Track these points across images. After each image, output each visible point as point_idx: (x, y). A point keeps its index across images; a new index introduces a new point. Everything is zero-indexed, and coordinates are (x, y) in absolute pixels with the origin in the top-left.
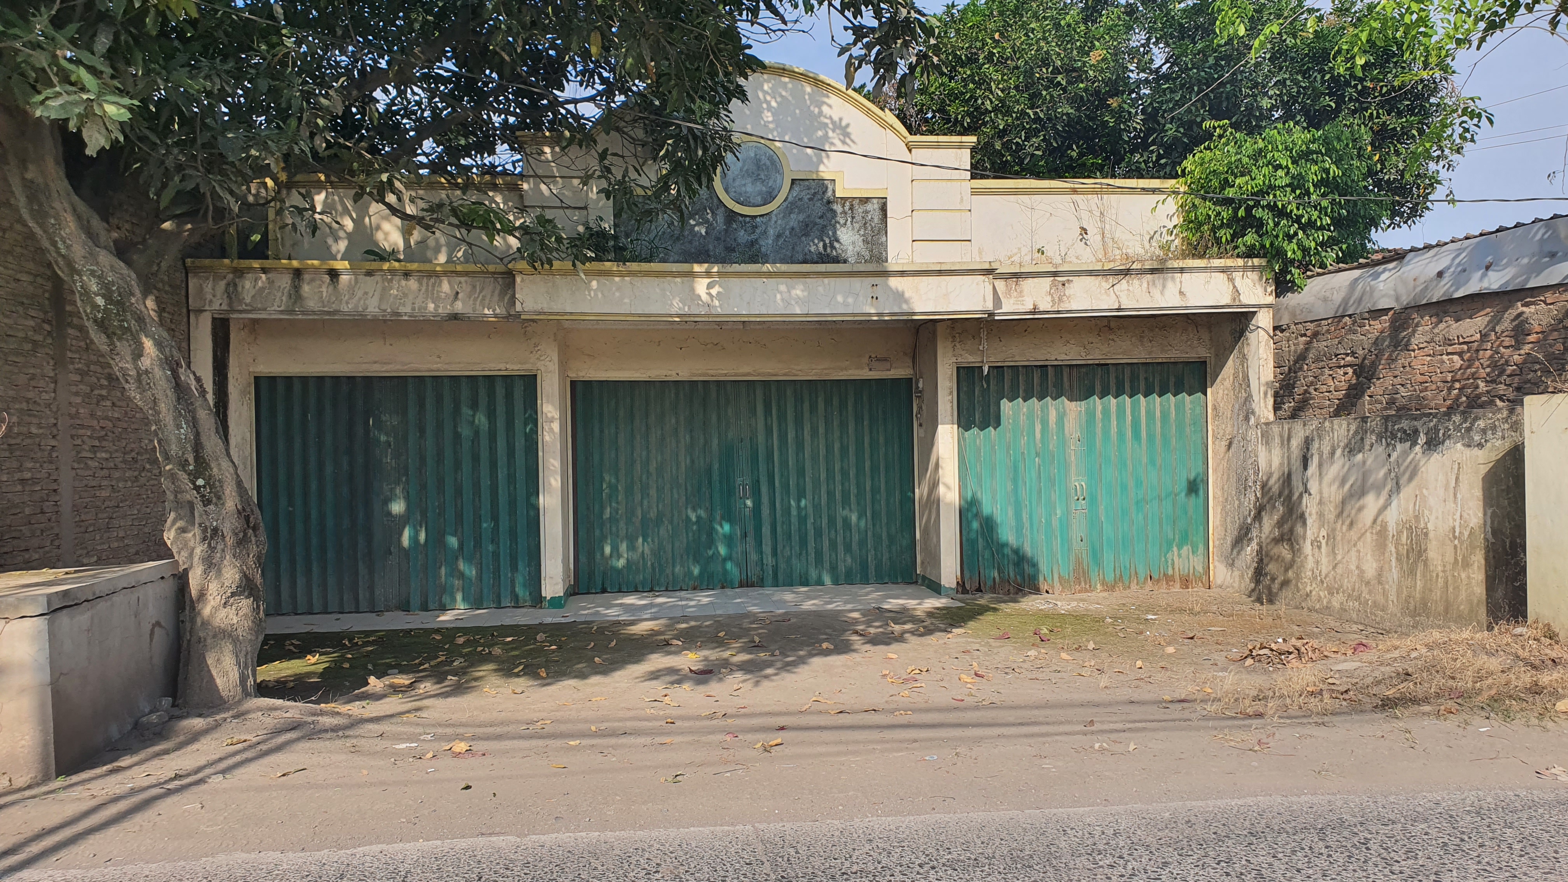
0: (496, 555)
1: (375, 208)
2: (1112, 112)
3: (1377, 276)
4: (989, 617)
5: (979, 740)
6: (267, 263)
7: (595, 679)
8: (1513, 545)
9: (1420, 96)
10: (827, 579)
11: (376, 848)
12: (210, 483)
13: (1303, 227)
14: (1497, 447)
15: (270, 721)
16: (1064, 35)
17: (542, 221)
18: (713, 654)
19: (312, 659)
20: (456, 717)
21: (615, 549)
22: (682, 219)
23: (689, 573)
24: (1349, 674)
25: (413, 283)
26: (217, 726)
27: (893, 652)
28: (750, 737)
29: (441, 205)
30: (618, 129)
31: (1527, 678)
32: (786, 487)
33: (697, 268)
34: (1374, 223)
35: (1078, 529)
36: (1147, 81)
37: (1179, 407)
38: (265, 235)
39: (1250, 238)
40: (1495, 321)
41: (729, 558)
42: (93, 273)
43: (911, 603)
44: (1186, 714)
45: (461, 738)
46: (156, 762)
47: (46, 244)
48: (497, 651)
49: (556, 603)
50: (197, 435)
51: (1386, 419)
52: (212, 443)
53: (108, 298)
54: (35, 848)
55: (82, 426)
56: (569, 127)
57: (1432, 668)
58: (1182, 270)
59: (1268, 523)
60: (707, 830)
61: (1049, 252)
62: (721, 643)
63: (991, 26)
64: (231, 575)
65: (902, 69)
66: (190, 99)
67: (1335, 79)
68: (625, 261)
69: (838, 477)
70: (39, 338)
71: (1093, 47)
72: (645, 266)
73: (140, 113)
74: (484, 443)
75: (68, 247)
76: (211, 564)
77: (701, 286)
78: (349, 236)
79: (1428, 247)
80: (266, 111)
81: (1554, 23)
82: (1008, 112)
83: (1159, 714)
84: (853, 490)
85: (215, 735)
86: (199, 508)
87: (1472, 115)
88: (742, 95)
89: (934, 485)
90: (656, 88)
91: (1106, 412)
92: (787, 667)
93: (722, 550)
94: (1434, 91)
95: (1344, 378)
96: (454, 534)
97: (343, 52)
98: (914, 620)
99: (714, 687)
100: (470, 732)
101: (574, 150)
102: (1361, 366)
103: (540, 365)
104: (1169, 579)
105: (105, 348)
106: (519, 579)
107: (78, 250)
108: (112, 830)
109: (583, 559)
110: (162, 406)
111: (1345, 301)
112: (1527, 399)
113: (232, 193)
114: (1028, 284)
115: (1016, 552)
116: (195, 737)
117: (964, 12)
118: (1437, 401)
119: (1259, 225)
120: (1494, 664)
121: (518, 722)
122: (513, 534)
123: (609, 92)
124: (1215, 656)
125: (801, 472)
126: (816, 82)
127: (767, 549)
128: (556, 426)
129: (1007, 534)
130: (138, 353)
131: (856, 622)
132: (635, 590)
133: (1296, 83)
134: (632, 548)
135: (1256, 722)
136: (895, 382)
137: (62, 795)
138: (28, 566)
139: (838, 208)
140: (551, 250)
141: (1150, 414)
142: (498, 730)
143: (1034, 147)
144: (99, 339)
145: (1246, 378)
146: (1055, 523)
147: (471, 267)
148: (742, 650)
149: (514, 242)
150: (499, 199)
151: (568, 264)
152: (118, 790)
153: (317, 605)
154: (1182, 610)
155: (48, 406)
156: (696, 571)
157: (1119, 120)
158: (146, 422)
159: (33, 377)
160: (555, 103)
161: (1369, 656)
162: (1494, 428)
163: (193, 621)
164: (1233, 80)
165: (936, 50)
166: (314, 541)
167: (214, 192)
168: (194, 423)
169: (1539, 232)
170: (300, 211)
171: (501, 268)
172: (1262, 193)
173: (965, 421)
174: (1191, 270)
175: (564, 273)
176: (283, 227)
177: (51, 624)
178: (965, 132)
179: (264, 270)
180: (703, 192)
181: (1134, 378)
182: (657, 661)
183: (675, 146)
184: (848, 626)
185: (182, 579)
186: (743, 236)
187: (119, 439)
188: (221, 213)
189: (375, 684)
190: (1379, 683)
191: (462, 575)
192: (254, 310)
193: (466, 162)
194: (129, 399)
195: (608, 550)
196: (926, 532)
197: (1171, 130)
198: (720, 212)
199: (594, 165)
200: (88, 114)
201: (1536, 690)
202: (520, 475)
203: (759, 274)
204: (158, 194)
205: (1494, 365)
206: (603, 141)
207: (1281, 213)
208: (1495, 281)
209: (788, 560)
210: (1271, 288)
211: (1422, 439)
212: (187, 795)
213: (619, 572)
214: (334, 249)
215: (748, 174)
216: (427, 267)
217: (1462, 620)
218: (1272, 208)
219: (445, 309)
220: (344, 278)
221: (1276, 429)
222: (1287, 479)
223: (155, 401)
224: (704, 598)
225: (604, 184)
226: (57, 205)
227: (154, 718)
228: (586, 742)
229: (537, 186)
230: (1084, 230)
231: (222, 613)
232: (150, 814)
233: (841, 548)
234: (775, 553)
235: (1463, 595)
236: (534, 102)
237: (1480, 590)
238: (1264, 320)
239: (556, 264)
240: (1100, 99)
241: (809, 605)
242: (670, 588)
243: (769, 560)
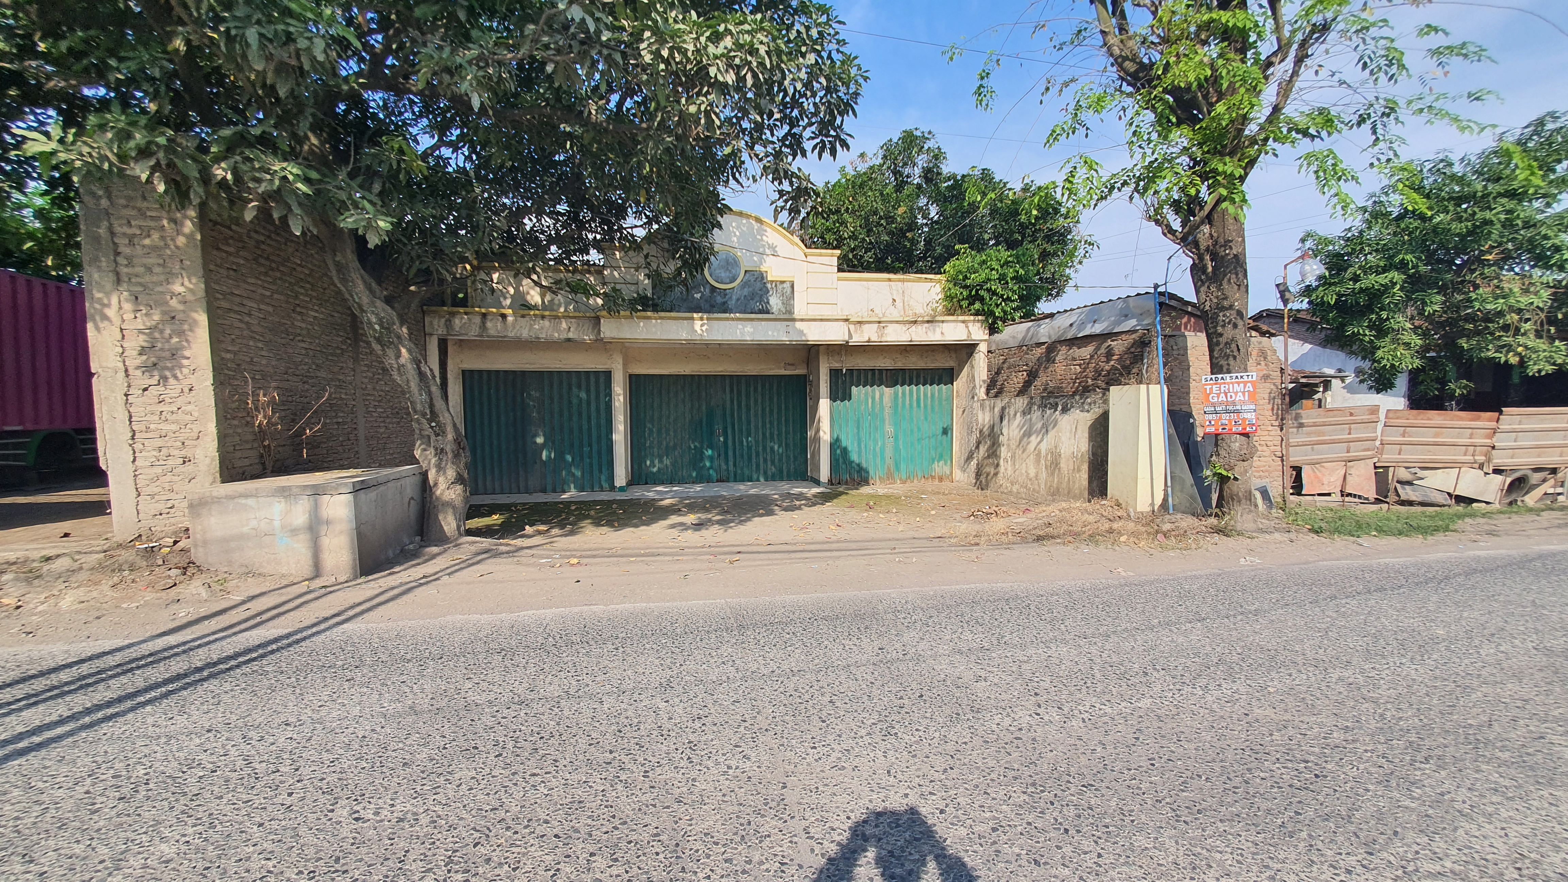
0: (591, 465)
1: (526, 282)
2: (909, 240)
3: (1039, 326)
4: (844, 497)
5: (838, 558)
6: (468, 310)
7: (642, 528)
8: (1102, 461)
9: (1062, 235)
10: (762, 479)
11: (530, 612)
12: (439, 424)
13: (1004, 300)
14: (1097, 411)
15: (473, 548)
16: (885, 198)
17: (614, 290)
18: (703, 516)
19: (495, 517)
20: (571, 547)
21: (652, 462)
22: (687, 290)
23: (691, 476)
24: (1021, 524)
25: (546, 323)
26: (445, 551)
27: (796, 514)
28: (723, 557)
29: (561, 281)
30: (654, 243)
31: (1107, 526)
32: (741, 431)
33: (695, 315)
34: (1039, 299)
35: (889, 452)
36: (926, 224)
37: (940, 391)
38: (466, 294)
39: (977, 306)
40: (1098, 348)
41: (711, 467)
42: (373, 312)
43: (805, 490)
44: (941, 544)
45: (574, 557)
46: (413, 569)
47: (347, 296)
48: (592, 513)
49: (622, 489)
50: (431, 399)
51: (1043, 397)
52: (439, 403)
53: (381, 325)
54: (351, 613)
55: (369, 395)
56: (629, 241)
57: (1062, 521)
58: (943, 322)
59: (983, 449)
60: (701, 602)
61: (876, 311)
62: (707, 511)
63: (848, 194)
64: (451, 473)
65: (803, 214)
66: (424, 219)
67: (1021, 224)
68: (657, 311)
69: (768, 426)
70: (344, 347)
71: (900, 206)
72: (668, 314)
73: (396, 225)
74: (584, 405)
75: (360, 298)
76: (440, 468)
77: (697, 325)
78: (512, 296)
79: (1066, 311)
80: (465, 228)
81: (1131, 198)
82: (856, 239)
83: (928, 544)
84: (776, 433)
85: (444, 555)
86: (433, 438)
87: (1090, 244)
88: (720, 226)
89: (818, 431)
90: (675, 221)
91: (904, 393)
92: (741, 522)
93: (708, 464)
94: (1070, 232)
95: (1022, 376)
96: (569, 453)
97: (508, 197)
98: (807, 499)
99: (704, 532)
100: (579, 554)
101: (631, 253)
102: (1031, 371)
103: (613, 366)
104: (933, 477)
105: (380, 352)
106: (603, 478)
107: (365, 300)
108: (391, 604)
109: (636, 467)
110: (412, 384)
111: (1024, 338)
112: (1112, 388)
113: (447, 271)
114: (866, 327)
115: (858, 465)
116: (434, 557)
117: (834, 186)
118: (1069, 390)
119: (982, 300)
120: (1091, 518)
121: (603, 549)
122: (599, 453)
123: (649, 223)
124: (955, 516)
125: (749, 423)
126: (758, 220)
127: (731, 463)
128: (621, 398)
129: (854, 457)
130: (398, 355)
131: (776, 500)
132: (662, 483)
133: (1002, 226)
134: (661, 461)
135: (975, 548)
136: (798, 376)
137: (364, 586)
138: (342, 467)
139: (769, 286)
140: (619, 305)
141: (925, 395)
142: (594, 553)
143: (868, 257)
144: (377, 347)
145: (973, 377)
146: (878, 449)
147: (577, 314)
148: (718, 514)
149: (600, 301)
150: (592, 279)
151: (628, 313)
152: (394, 584)
153: (497, 490)
154: (939, 493)
155: (351, 383)
156: (694, 474)
157: (912, 244)
158: (403, 393)
159: (342, 368)
160: (621, 228)
161: (1032, 515)
162: (1095, 403)
163: (431, 497)
164: (970, 225)
165: (821, 204)
166: (496, 456)
167: (437, 270)
168: (429, 393)
169: (1120, 305)
170: (485, 282)
171: (593, 315)
172: (985, 282)
173: (833, 398)
174: (947, 321)
175: (626, 317)
176: (476, 290)
177: (355, 498)
178: (834, 248)
179: (466, 314)
180: (699, 276)
181: (918, 376)
182: (674, 519)
183: (685, 252)
184: (773, 502)
185: (424, 475)
186: (719, 299)
187: (389, 401)
188: (442, 281)
189: (529, 529)
190: (1035, 528)
191: (573, 475)
192: (461, 335)
193: (574, 258)
194: (394, 381)
195: (648, 463)
196: (813, 455)
197: (939, 250)
198: (708, 286)
199: (642, 261)
200: (369, 226)
201: (1111, 531)
202: (603, 422)
203: (727, 319)
204: (407, 271)
205: (1096, 371)
206: (646, 249)
207: (994, 293)
208: (1098, 329)
209: (742, 469)
210: (987, 332)
211: (1060, 408)
212: (430, 585)
213: (654, 474)
214: (504, 304)
215: (722, 267)
216: (554, 313)
217: (1076, 498)
218: (989, 290)
219: (564, 336)
220: (510, 319)
221: (987, 402)
222: (992, 428)
223: (408, 381)
224: (698, 488)
225: (647, 272)
226: (352, 274)
227: (411, 547)
228: (639, 559)
229: (612, 272)
230: (894, 300)
231: (447, 492)
232: (410, 596)
233: (769, 463)
234: (735, 465)
235: (1077, 486)
236: (610, 229)
237: (1085, 483)
238: (983, 348)
239: (622, 313)
240: (902, 233)
241: (753, 491)
242: (681, 482)
243: (731, 468)
